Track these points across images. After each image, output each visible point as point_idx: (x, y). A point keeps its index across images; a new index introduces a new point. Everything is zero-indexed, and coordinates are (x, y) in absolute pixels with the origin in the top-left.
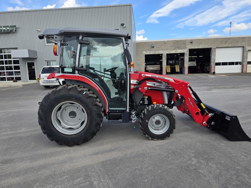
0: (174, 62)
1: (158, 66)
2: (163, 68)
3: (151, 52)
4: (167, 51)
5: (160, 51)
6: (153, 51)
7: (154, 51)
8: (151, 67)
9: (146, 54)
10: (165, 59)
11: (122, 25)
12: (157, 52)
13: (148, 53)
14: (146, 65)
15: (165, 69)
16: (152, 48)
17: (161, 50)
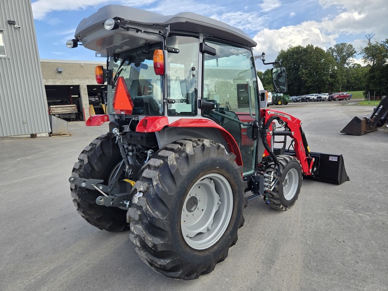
0: (97, 99)
1: (72, 105)
2: (85, 110)
3: (56, 82)
4: (87, 80)
5: (74, 80)
6: (60, 79)
7: (64, 79)
8: (60, 109)
9: (47, 84)
10: (86, 94)
11: (10, 24)
12: (70, 81)
13: (51, 83)
14: (49, 104)
15: (88, 110)
16: (58, 74)
17: (76, 78)
